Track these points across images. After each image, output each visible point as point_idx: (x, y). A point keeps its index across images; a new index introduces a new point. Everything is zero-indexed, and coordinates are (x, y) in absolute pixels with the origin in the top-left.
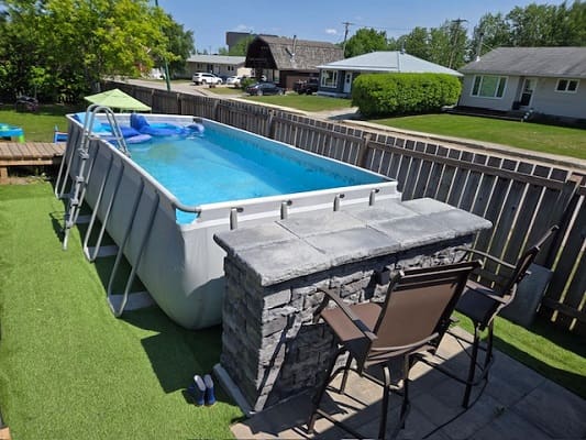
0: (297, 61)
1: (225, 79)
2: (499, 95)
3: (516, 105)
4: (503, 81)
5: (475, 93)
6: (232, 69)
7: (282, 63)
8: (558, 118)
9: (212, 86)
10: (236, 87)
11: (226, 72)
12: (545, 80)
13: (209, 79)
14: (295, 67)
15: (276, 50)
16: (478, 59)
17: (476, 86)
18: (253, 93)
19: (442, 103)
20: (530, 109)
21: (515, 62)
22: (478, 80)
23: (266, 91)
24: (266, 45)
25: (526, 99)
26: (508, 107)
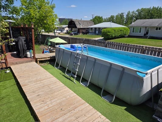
0: (82, 26)
1: (62, 31)
2: (140, 32)
3: (145, 35)
4: (141, 29)
5: (133, 32)
6: (64, 28)
7: (78, 26)
8: (157, 37)
9: (59, 33)
10: (66, 33)
11: (62, 29)
12: (152, 28)
13: (58, 32)
14: (82, 27)
15: (76, 23)
16: (133, 23)
17: (133, 30)
18: (71, 35)
19: (125, 35)
20: (149, 35)
21: (143, 23)
22: (134, 28)
23: (75, 34)
24: (74, 22)
25: (147, 33)
26: (143, 35)
